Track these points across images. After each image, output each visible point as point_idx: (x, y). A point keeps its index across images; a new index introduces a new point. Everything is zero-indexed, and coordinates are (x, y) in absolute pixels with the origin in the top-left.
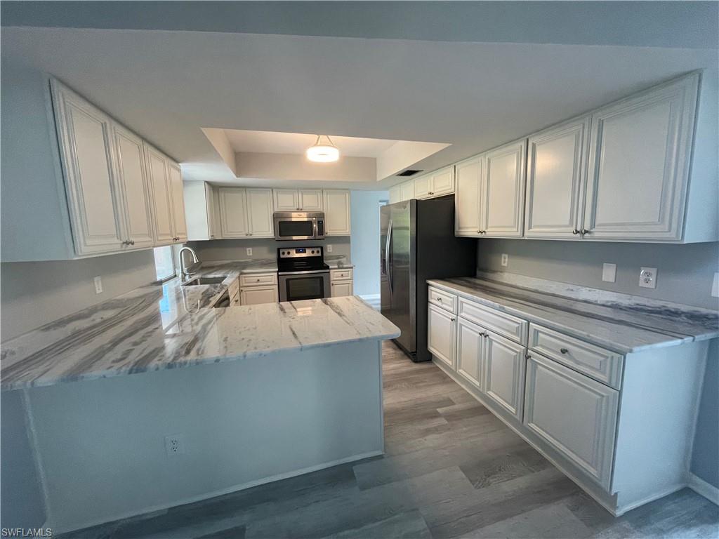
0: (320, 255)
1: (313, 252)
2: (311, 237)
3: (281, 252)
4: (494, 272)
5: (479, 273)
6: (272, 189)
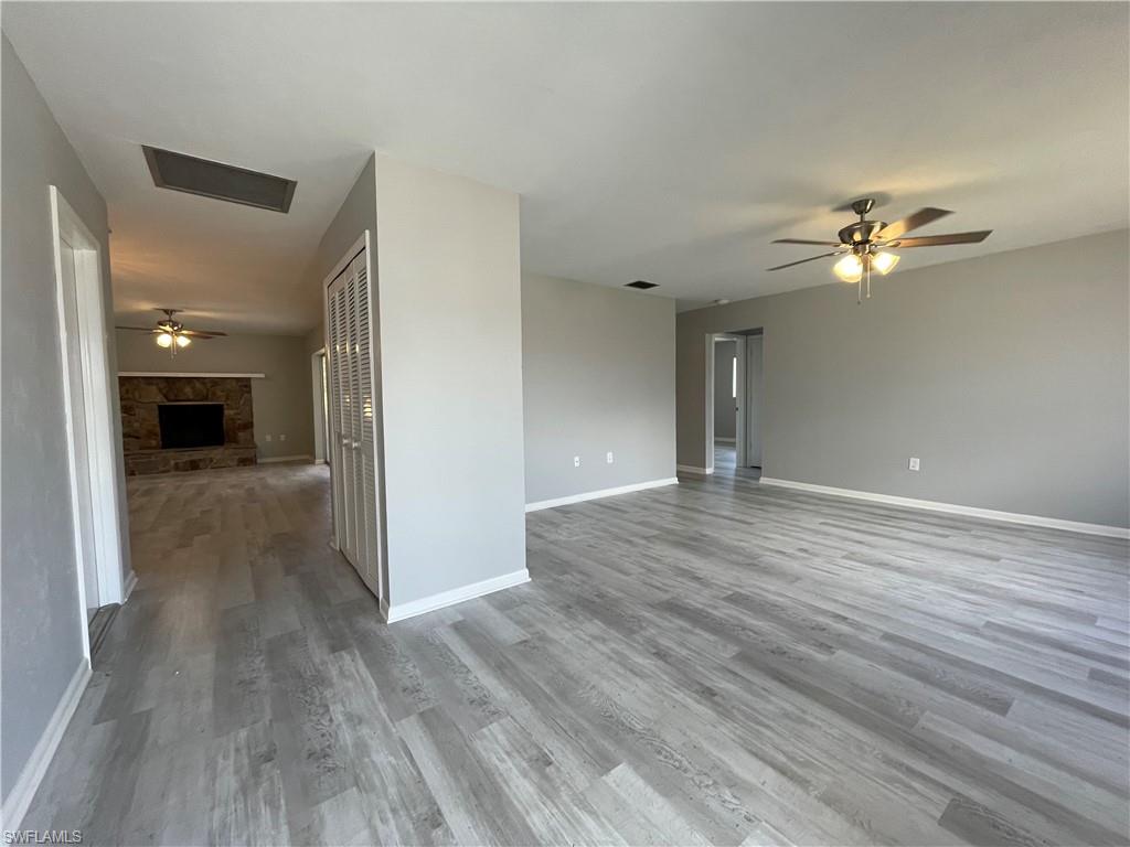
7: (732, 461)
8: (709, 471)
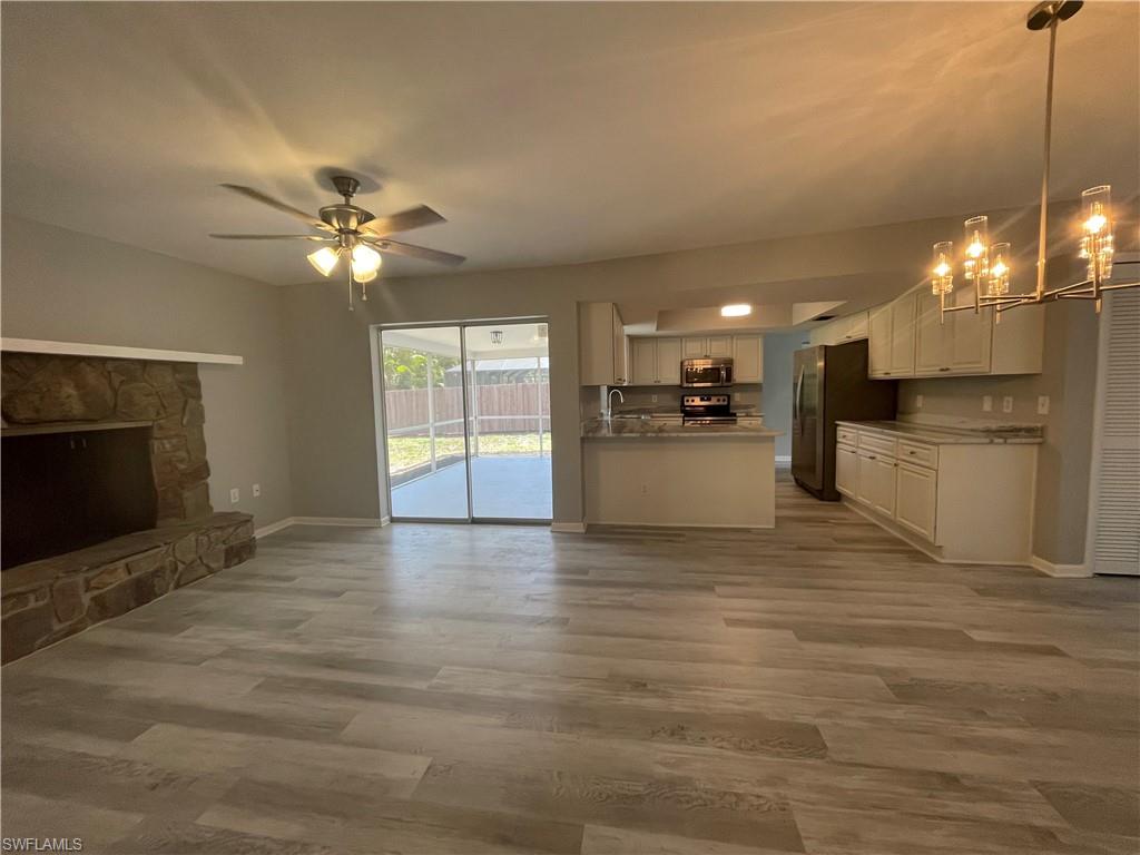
0: (726, 403)
1: (719, 400)
2: (717, 384)
3: (686, 399)
4: (910, 413)
5: (898, 416)
6: (681, 338)
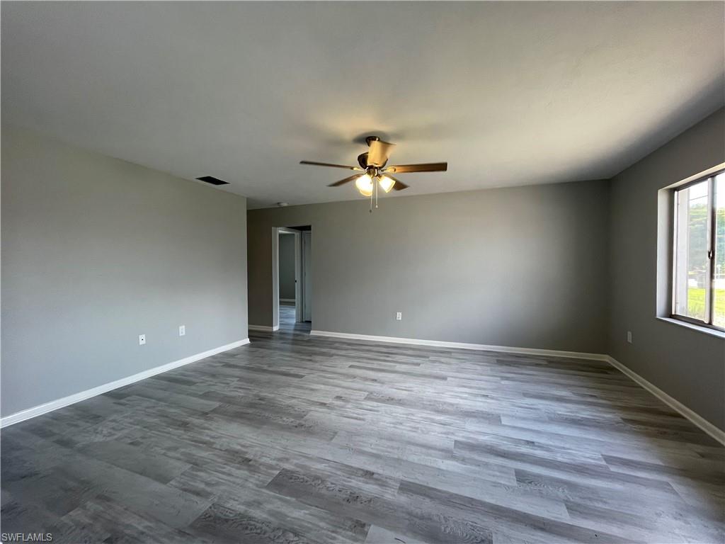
7: (292, 318)
8: (276, 328)
